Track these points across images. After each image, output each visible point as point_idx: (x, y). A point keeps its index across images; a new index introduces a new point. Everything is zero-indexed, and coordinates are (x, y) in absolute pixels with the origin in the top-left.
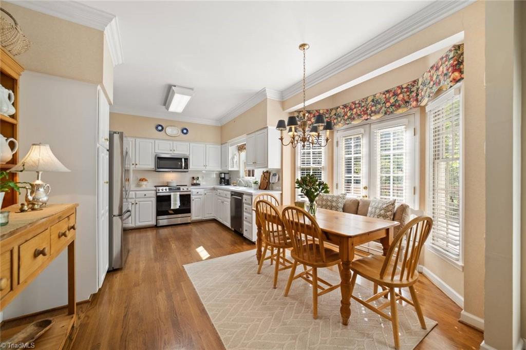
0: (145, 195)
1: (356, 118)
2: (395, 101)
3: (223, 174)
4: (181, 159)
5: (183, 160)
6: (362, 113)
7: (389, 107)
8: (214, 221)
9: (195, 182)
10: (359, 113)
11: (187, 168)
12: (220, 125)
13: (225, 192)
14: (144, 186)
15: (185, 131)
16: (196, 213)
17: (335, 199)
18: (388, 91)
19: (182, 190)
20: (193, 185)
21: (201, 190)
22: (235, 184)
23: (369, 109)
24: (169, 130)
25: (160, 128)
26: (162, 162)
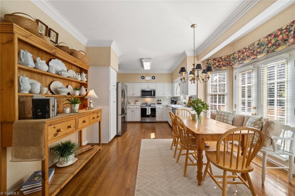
0: (137, 108)
1: (246, 59)
2: (276, 42)
3: (173, 98)
4: (152, 91)
5: (153, 92)
6: (251, 54)
7: (270, 47)
8: (167, 122)
9: (159, 102)
10: (248, 55)
11: (155, 96)
12: (171, 73)
13: (170, 108)
14: (137, 104)
15: (154, 78)
16: (158, 118)
17: (226, 114)
18: (270, 35)
19: (151, 106)
20: (158, 104)
21: (161, 106)
23: (256, 51)
24: (147, 78)
25: (143, 78)
26: (144, 93)
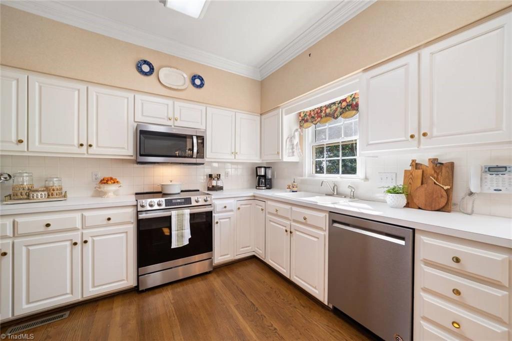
0: (109, 219)
3: (263, 169)
4: (191, 137)
5: (195, 140)
8: (254, 259)
9: (214, 183)
11: (203, 157)
13: (294, 208)
14: (111, 194)
15: (197, 81)
19: (194, 204)
21: (232, 201)
22: (295, 189)
24: (164, 74)
25: (146, 68)
26: (150, 143)
